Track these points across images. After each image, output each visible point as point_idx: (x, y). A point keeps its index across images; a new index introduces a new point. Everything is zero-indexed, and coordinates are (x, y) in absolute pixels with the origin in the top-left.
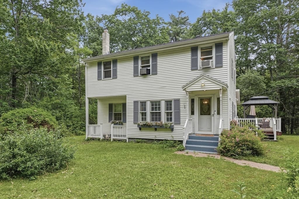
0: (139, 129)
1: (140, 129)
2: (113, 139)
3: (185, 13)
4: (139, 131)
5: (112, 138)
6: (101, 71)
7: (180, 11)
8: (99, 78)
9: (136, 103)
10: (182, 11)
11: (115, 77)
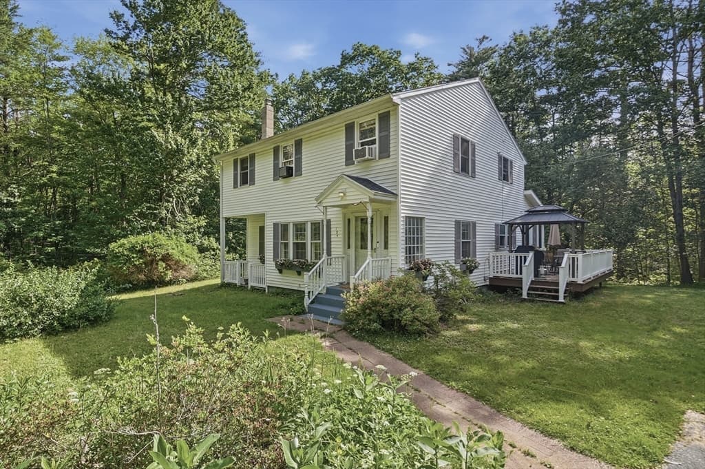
0: (278, 271)
1: (280, 272)
2: (252, 287)
3: (491, 40)
4: (279, 274)
5: (250, 284)
6: (237, 174)
7: (481, 37)
8: (235, 186)
9: (276, 225)
10: (486, 38)
11: (253, 183)
